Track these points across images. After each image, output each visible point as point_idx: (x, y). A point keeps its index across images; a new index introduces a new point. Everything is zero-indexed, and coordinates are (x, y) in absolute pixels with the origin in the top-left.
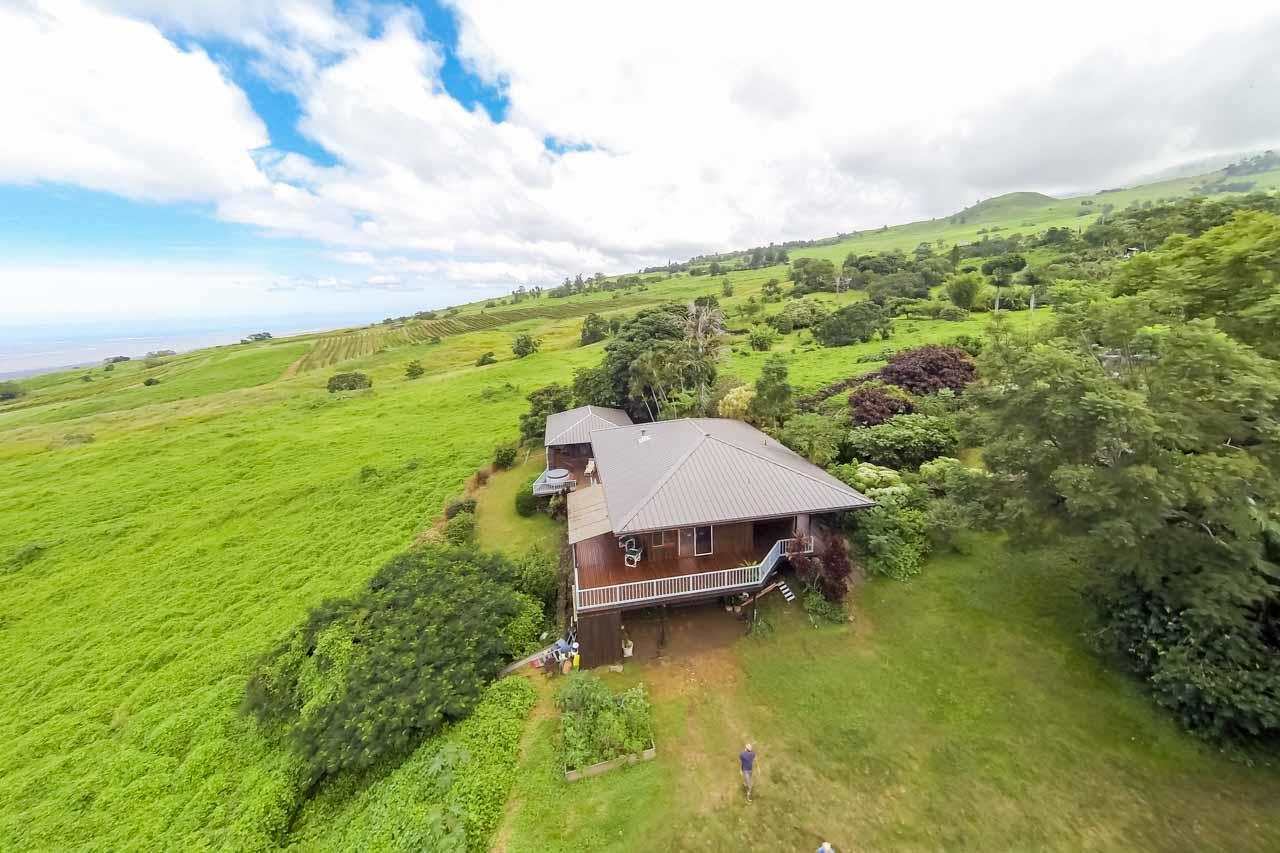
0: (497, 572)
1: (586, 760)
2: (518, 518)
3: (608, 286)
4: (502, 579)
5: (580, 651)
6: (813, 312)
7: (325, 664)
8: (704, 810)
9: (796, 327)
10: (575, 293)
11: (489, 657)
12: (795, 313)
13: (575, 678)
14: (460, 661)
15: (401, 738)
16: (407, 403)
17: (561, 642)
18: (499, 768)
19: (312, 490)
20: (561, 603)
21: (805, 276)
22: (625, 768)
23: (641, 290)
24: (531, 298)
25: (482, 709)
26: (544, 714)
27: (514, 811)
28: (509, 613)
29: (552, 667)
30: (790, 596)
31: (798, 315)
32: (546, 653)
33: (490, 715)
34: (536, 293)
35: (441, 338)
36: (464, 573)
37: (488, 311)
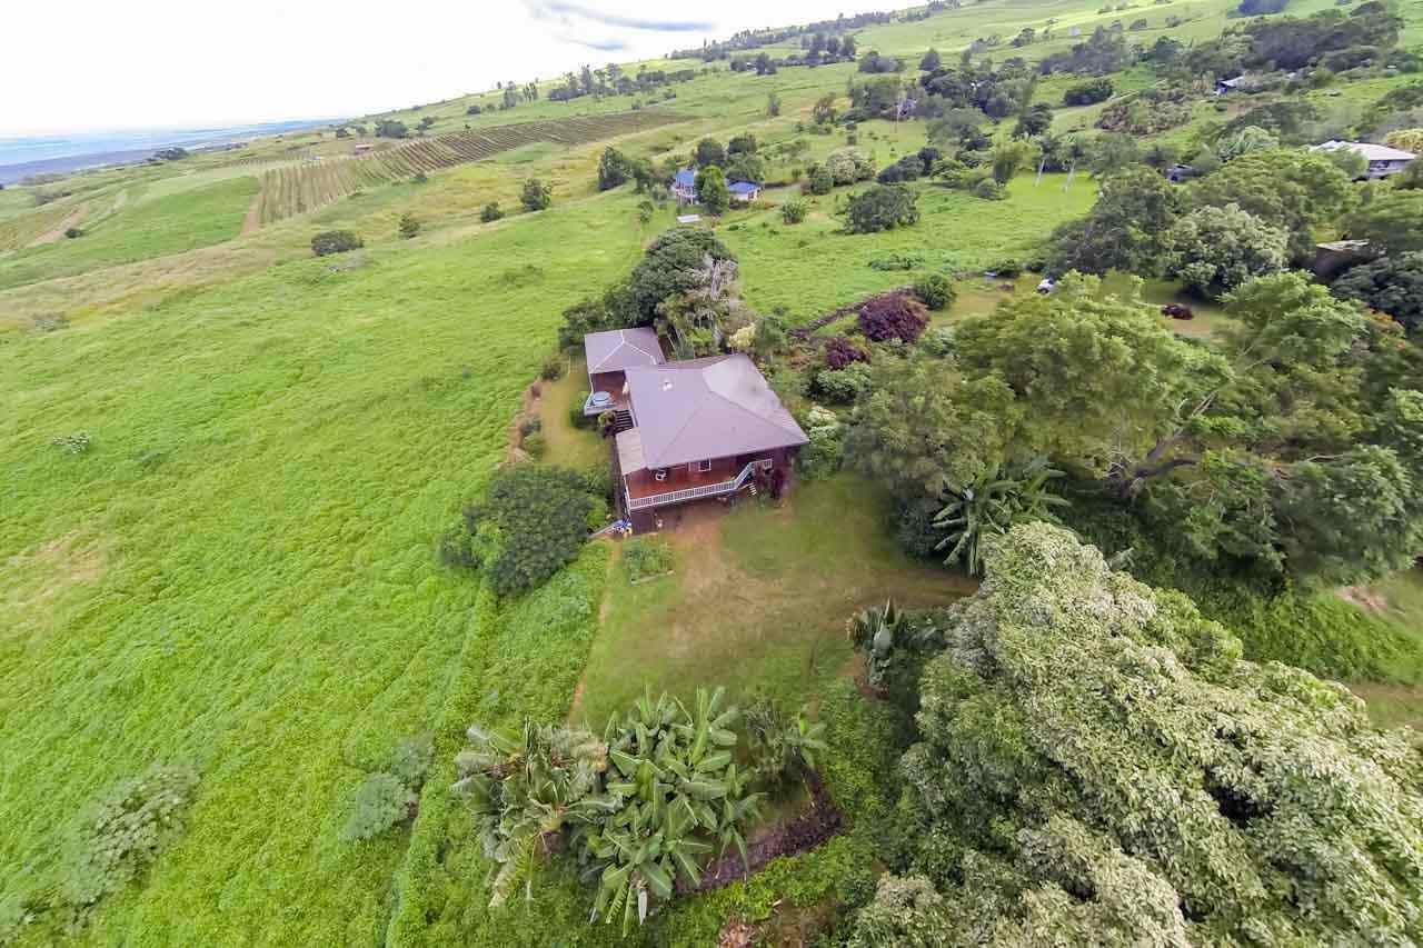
0: (575, 483)
1: (641, 577)
2: (573, 430)
3: (625, 86)
4: (581, 487)
5: (633, 527)
6: (858, 166)
7: (486, 540)
8: (696, 591)
9: (836, 184)
10: (582, 94)
11: (580, 532)
12: (838, 168)
13: (630, 540)
14: (566, 535)
15: (547, 572)
16: (422, 283)
17: (620, 522)
18: (598, 582)
19: (383, 398)
20: (617, 497)
21: (866, 93)
22: (658, 579)
23: (668, 97)
24: (526, 100)
25: (582, 557)
26: (615, 557)
27: (608, 595)
28: (587, 508)
29: (617, 535)
30: (754, 492)
31: (841, 171)
32: (612, 527)
33: (587, 560)
34: (531, 93)
35: (426, 173)
36: (555, 486)
37: (475, 123)
